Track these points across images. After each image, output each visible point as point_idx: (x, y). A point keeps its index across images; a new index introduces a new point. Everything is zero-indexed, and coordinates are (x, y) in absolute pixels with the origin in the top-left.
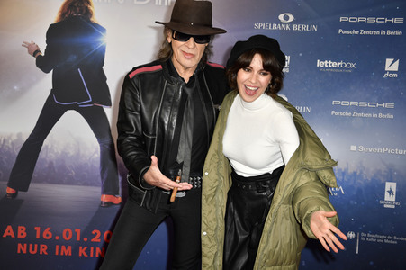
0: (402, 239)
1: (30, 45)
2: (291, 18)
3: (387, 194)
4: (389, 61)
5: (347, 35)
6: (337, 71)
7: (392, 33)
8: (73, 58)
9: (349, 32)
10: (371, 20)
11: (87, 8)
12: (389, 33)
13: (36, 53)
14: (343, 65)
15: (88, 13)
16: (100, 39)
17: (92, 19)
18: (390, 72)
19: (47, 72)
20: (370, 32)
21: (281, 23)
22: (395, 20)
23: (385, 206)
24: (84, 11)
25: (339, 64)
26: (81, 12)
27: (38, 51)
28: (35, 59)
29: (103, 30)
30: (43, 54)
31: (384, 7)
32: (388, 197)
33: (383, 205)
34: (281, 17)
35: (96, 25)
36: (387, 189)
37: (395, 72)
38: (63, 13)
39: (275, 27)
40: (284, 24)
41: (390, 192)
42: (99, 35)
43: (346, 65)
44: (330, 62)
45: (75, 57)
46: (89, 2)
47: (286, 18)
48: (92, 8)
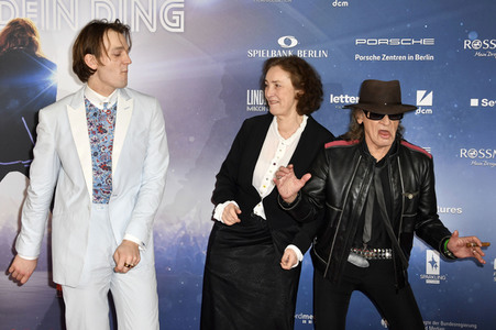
0: (451, 324)
2: (294, 42)
3: (429, 266)
4: (420, 94)
5: (365, 61)
7: (421, 58)
8: (14, 104)
9: (368, 58)
10: (395, 42)
11: (31, 38)
12: (418, 57)
15: (33, 45)
16: (49, 78)
17: (37, 53)
18: (423, 107)
20: (394, 58)
21: (282, 49)
22: (424, 42)
23: (428, 282)
24: (28, 42)
25: (357, 99)
26: (23, 44)
29: (52, 65)
31: (409, 26)
32: (430, 270)
33: (425, 280)
34: (281, 41)
35: (43, 60)
36: (429, 259)
37: (428, 107)
39: (274, 54)
40: (286, 49)
41: (433, 263)
44: (347, 97)
45: (17, 102)
46: (33, 32)
47: (288, 42)
48: (37, 39)
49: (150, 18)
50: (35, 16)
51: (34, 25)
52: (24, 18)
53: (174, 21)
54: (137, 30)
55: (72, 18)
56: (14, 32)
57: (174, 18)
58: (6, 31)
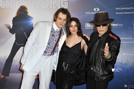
1: (7, 25)
2: (98, 10)
6: (116, 27)
8: (22, 28)
9: (119, 13)
11: (26, 11)
13: (9, 27)
14: (118, 25)
15: (27, 12)
16: (31, 21)
17: (28, 15)
19: (13, 34)
20: (127, 13)
24: (25, 12)
25: (117, 25)
27: (10, 27)
28: (9, 30)
29: (32, 18)
30: (12, 28)
31: (132, 4)
34: (95, 9)
35: (29, 16)
38: (18, 13)
39: (93, 13)
42: (31, 20)
43: (119, 25)
44: (113, 24)
45: (23, 28)
46: (26, 9)
47: (97, 10)
48: (28, 11)
49: (58, 4)
50: (27, 4)
51: (27, 7)
52: (24, 5)
53: (65, 5)
54: (55, 8)
55: (37, 5)
56: (21, 9)
57: (65, 4)
58: (19, 9)
